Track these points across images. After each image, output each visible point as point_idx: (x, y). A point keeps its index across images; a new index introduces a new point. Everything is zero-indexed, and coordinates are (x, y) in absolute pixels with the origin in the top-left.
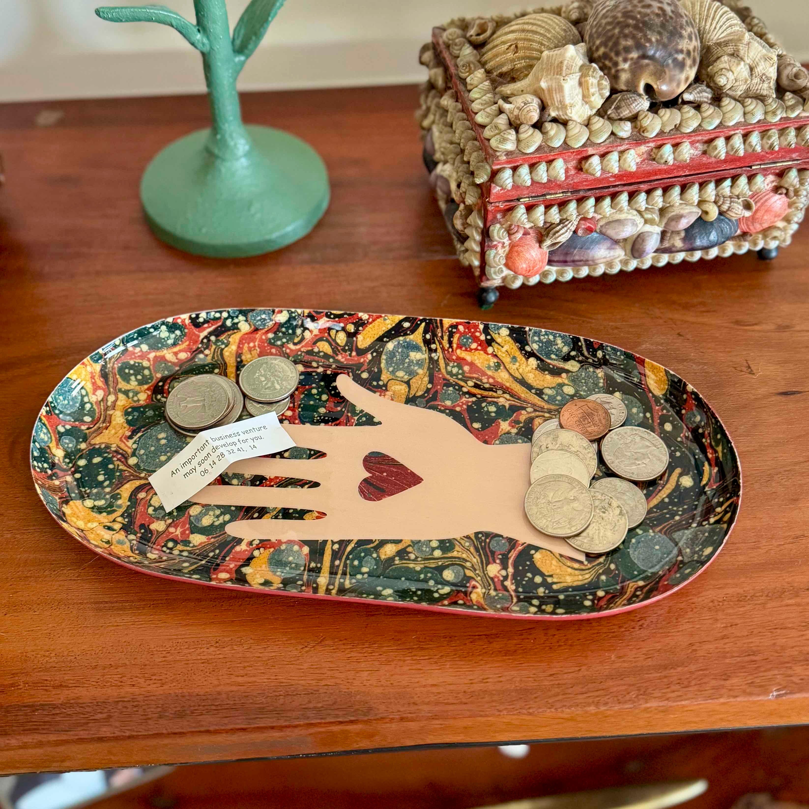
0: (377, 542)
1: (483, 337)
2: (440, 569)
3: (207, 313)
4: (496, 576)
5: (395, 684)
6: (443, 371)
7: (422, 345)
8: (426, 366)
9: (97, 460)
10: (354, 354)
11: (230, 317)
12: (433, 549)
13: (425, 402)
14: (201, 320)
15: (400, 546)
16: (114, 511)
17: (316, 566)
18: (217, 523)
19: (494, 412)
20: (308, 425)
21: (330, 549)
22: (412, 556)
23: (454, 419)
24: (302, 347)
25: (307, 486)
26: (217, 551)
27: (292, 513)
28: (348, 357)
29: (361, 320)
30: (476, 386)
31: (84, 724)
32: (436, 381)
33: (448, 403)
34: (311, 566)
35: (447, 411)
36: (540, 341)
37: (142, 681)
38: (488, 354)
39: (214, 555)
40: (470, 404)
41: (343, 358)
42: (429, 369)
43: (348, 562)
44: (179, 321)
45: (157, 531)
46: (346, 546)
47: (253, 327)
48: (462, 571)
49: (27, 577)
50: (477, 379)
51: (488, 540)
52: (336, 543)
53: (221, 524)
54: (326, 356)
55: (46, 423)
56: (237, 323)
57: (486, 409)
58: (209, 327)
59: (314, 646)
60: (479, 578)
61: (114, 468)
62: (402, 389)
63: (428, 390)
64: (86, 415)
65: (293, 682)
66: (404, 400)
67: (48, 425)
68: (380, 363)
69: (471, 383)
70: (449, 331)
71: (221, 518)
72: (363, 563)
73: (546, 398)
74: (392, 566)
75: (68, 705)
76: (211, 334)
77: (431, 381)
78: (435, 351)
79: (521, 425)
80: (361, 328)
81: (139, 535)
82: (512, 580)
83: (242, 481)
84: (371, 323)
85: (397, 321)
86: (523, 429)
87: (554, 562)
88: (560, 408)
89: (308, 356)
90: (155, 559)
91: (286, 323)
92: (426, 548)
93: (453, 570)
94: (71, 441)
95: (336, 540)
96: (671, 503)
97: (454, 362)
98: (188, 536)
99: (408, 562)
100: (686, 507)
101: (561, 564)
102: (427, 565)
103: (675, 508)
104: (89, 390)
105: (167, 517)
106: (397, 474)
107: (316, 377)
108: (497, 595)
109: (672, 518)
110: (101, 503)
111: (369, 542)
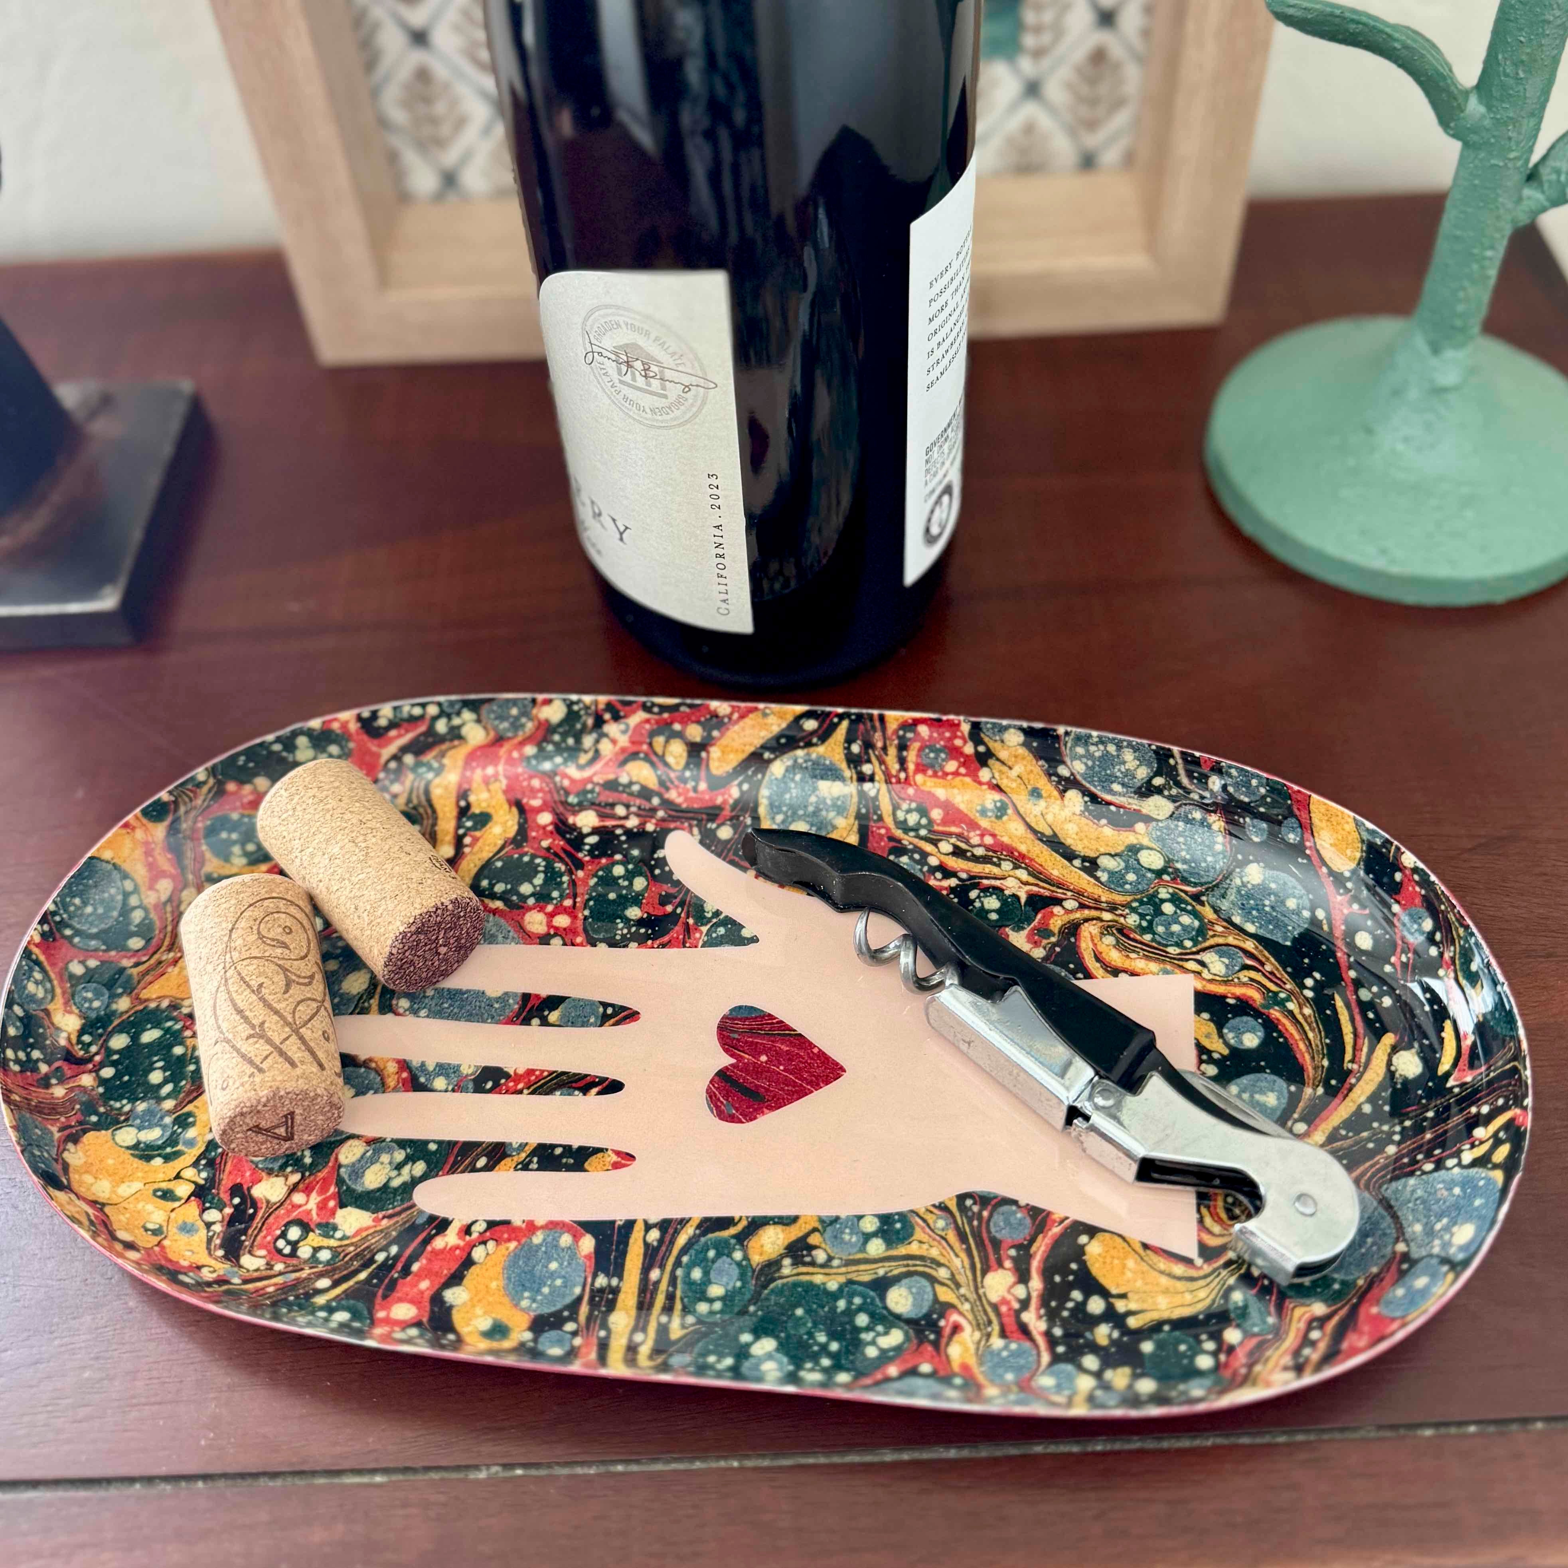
0: (744, 1223)
1: (969, 749)
2: (882, 1285)
3: (395, 708)
4: (1004, 1301)
6: (889, 821)
7: (844, 765)
8: (853, 810)
9: (150, 1036)
10: (703, 786)
11: (442, 713)
12: (867, 1237)
14: (382, 722)
15: (795, 1232)
16: (177, 1154)
17: (609, 1285)
18: (396, 1183)
19: (997, 911)
20: (601, 947)
21: (640, 1243)
22: (820, 1256)
24: (595, 773)
25: (595, 1090)
26: (394, 1250)
27: (561, 1156)
28: (691, 794)
29: (717, 716)
30: (958, 852)
32: (873, 844)
34: (597, 1284)
36: (1089, 756)
38: (980, 783)
39: (388, 1258)
41: (679, 795)
42: (859, 817)
43: (679, 1272)
44: (335, 726)
45: (268, 1202)
46: (677, 1232)
47: (492, 734)
48: (929, 1288)
50: (959, 836)
51: (985, 1214)
52: (655, 1226)
53: (404, 1184)
54: (646, 792)
55: (42, 958)
56: (459, 727)
57: (977, 904)
58: (399, 736)
60: (967, 1306)
61: (184, 1055)
64: (132, 935)
67: (46, 964)
68: (756, 805)
69: (946, 847)
70: (899, 737)
71: (406, 1170)
72: (713, 1275)
73: (1104, 877)
74: (774, 1280)
76: (404, 750)
78: (872, 778)
79: (1053, 939)
80: (715, 733)
81: (228, 1210)
82: (1038, 1309)
83: (455, 1080)
84: (736, 722)
85: (790, 718)
86: (1058, 949)
87: (1131, 1263)
88: (1135, 900)
89: (607, 793)
90: (257, 1270)
91: (561, 724)
92: (851, 1234)
93: (910, 1288)
94: (98, 995)
95: (653, 1219)
96: (1377, 1114)
97: (912, 801)
98: (333, 1213)
99: (810, 1269)
100: (1408, 1123)
101: (1145, 1267)
102: (854, 1277)
103: (1385, 1128)
104: (140, 881)
105: (289, 1169)
106: (790, 1057)
107: (623, 838)
108: (1006, 1347)
109: (1380, 1149)
110: (153, 1135)
111: (727, 1222)
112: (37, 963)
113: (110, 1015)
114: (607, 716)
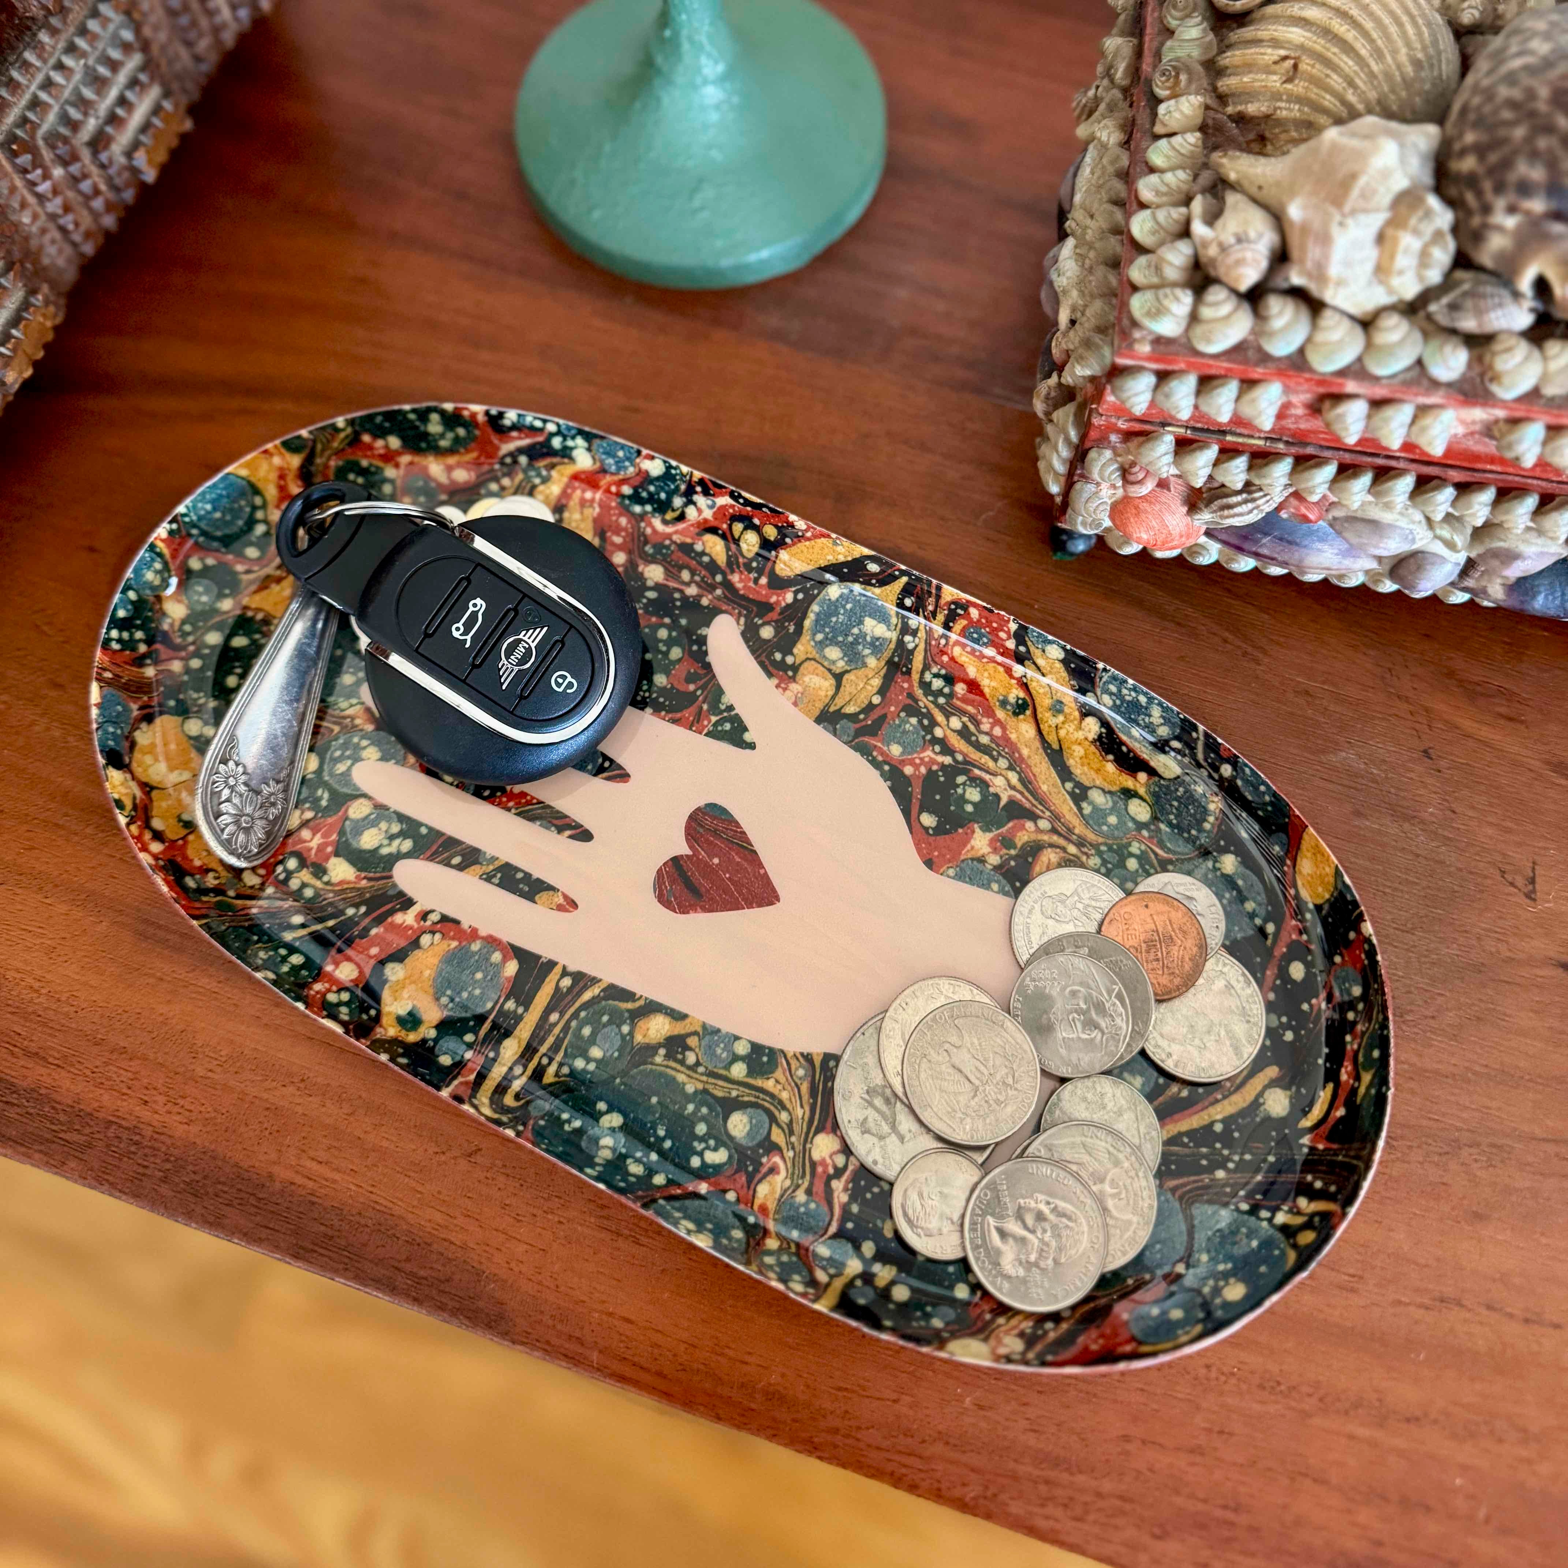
0: (641, 1002)
1: (1011, 644)
2: (730, 1106)
3: (520, 414)
4: (823, 1163)
5: (563, 1289)
6: (915, 678)
7: (893, 612)
8: (887, 654)
9: (240, 642)
10: (764, 581)
11: (559, 433)
12: (736, 1058)
13: (852, 733)
14: (507, 422)
15: (679, 1028)
17: (515, 1011)
18: (385, 851)
19: (974, 804)
21: (553, 985)
22: (691, 1058)
23: (891, 788)
24: (676, 532)
25: (568, 833)
26: (363, 909)
27: (520, 881)
28: (752, 584)
29: (793, 526)
30: (964, 733)
32: (892, 693)
33: (896, 750)
34: (506, 1007)
35: (887, 768)
36: (1119, 695)
37: (162, 1099)
38: (1011, 677)
39: (355, 915)
40: (935, 768)
41: (741, 581)
42: (889, 662)
44: (466, 413)
46: (585, 988)
47: (598, 465)
48: (767, 1125)
49: (57, 825)
50: (972, 717)
52: (570, 974)
53: (391, 855)
54: (713, 567)
55: (165, 551)
56: (572, 449)
57: (960, 791)
58: (519, 438)
59: (455, 1159)
60: (791, 1153)
62: (823, 685)
63: (869, 709)
64: (251, 544)
65: (397, 1211)
66: (817, 712)
67: (168, 558)
68: (804, 616)
69: (956, 723)
70: (950, 610)
71: (396, 842)
72: (599, 1038)
74: (645, 1063)
75: (35, 1095)
76: (521, 451)
77: (882, 691)
78: (914, 633)
79: (1013, 852)
80: (788, 541)
82: (846, 1184)
83: (463, 782)
84: (809, 539)
85: (857, 555)
86: (1013, 863)
88: (1106, 844)
89: (680, 554)
90: (252, 887)
91: (658, 479)
92: (724, 1050)
93: (751, 1118)
94: (207, 592)
95: (572, 968)
96: (1225, 1137)
97: (943, 666)
98: (328, 859)
99: (679, 1067)
100: (1248, 1157)
102: (710, 1087)
103: (1226, 1152)
104: (269, 498)
105: (308, 805)
106: (738, 869)
107: (678, 604)
108: (806, 1204)
109: (1210, 1169)
111: (629, 996)
112: (160, 555)
113: (215, 611)
114: (699, 489)
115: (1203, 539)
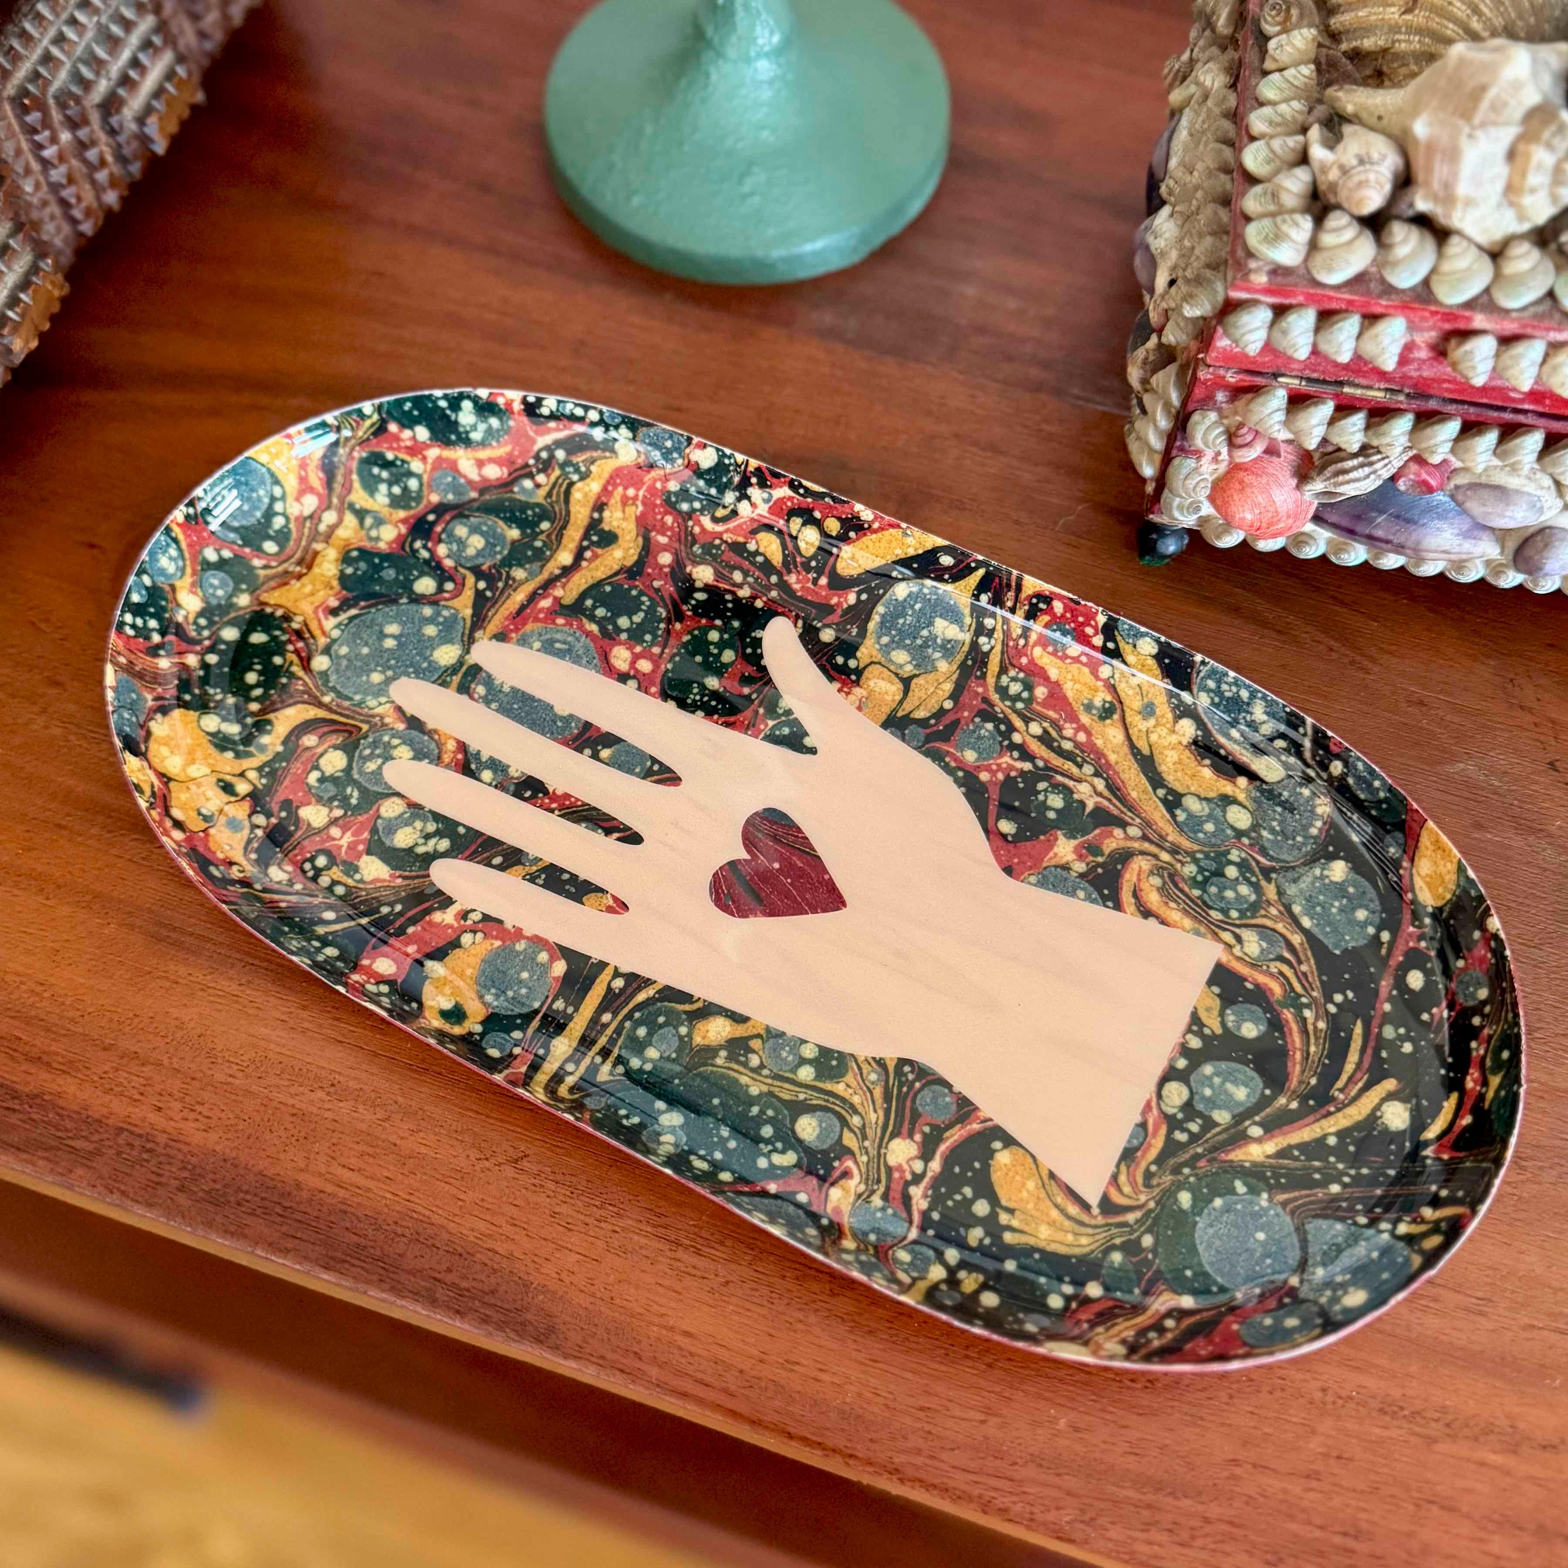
0: (700, 1004)
1: (1098, 641)
2: (797, 1109)
3: (559, 402)
4: (899, 1168)
5: (617, 1301)
6: (991, 680)
7: (967, 611)
8: (960, 658)
9: (258, 638)
10: (823, 581)
11: (601, 422)
12: (803, 1061)
13: (922, 739)
14: (545, 411)
15: (740, 1031)
16: (249, 755)
17: (565, 1011)
18: (420, 850)
19: (1057, 811)
20: (671, 705)
21: (605, 985)
22: (755, 1061)
23: (967, 795)
24: (727, 531)
25: (616, 835)
26: (398, 908)
27: (566, 882)
28: (810, 585)
29: (858, 518)
30: (1046, 739)
31: (52, 1148)
32: (965, 698)
33: (970, 756)
34: (555, 1007)
35: (960, 774)
36: (1218, 692)
37: (178, 1106)
38: (1097, 678)
39: (390, 913)
40: (1013, 774)
41: (798, 581)
42: (963, 666)
43: (628, 1024)
44: (501, 400)
45: (309, 825)
46: (639, 989)
47: (642, 458)
48: (838, 1130)
49: (59, 826)
50: (1054, 723)
51: (917, 1085)
52: (622, 975)
53: (427, 853)
54: (767, 567)
55: (181, 537)
56: (614, 441)
57: (1041, 797)
58: (558, 430)
59: (499, 1165)
61: (281, 667)
62: (889, 690)
63: (941, 713)
64: (270, 538)
65: (435, 1219)
66: (883, 717)
67: (184, 545)
68: (868, 618)
69: (1036, 729)
70: (1031, 604)
71: (432, 842)
72: (655, 1038)
73: (1181, 817)
74: (706, 1065)
76: (558, 444)
77: (955, 696)
78: (990, 633)
79: (1100, 859)
80: (852, 534)
81: (274, 820)
82: (927, 1189)
83: (501, 778)
84: (876, 531)
85: (929, 547)
86: (1100, 871)
87: (1031, 1185)
88: (1201, 852)
89: (732, 554)
90: (279, 883)
91: (709, 471)
92: (790, 1053)
93: (821, 1122)
94: (223, 585)
95: (625, 969)
96: (1339, 1151)
97: (1021, 669)
98: (359, 857)
99: (741, 1069)
100: (1365, 1171)
101: (1043, 1195)
102: (776, 1091)
103: (1341, 1166)
104: (288, 489)
105: (336, 803)
106: (800, 874)
107: (730, 605)
108: (883, 1209)
109: (1324, 1184)
110: (233, 729)
111: (687, 998)
112: (175, 540)
113: (231, 606)
114: (754, 480)
115: (1310, 527)
